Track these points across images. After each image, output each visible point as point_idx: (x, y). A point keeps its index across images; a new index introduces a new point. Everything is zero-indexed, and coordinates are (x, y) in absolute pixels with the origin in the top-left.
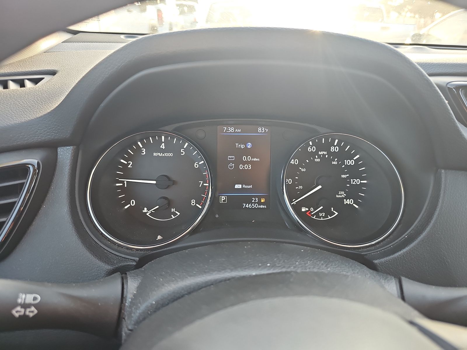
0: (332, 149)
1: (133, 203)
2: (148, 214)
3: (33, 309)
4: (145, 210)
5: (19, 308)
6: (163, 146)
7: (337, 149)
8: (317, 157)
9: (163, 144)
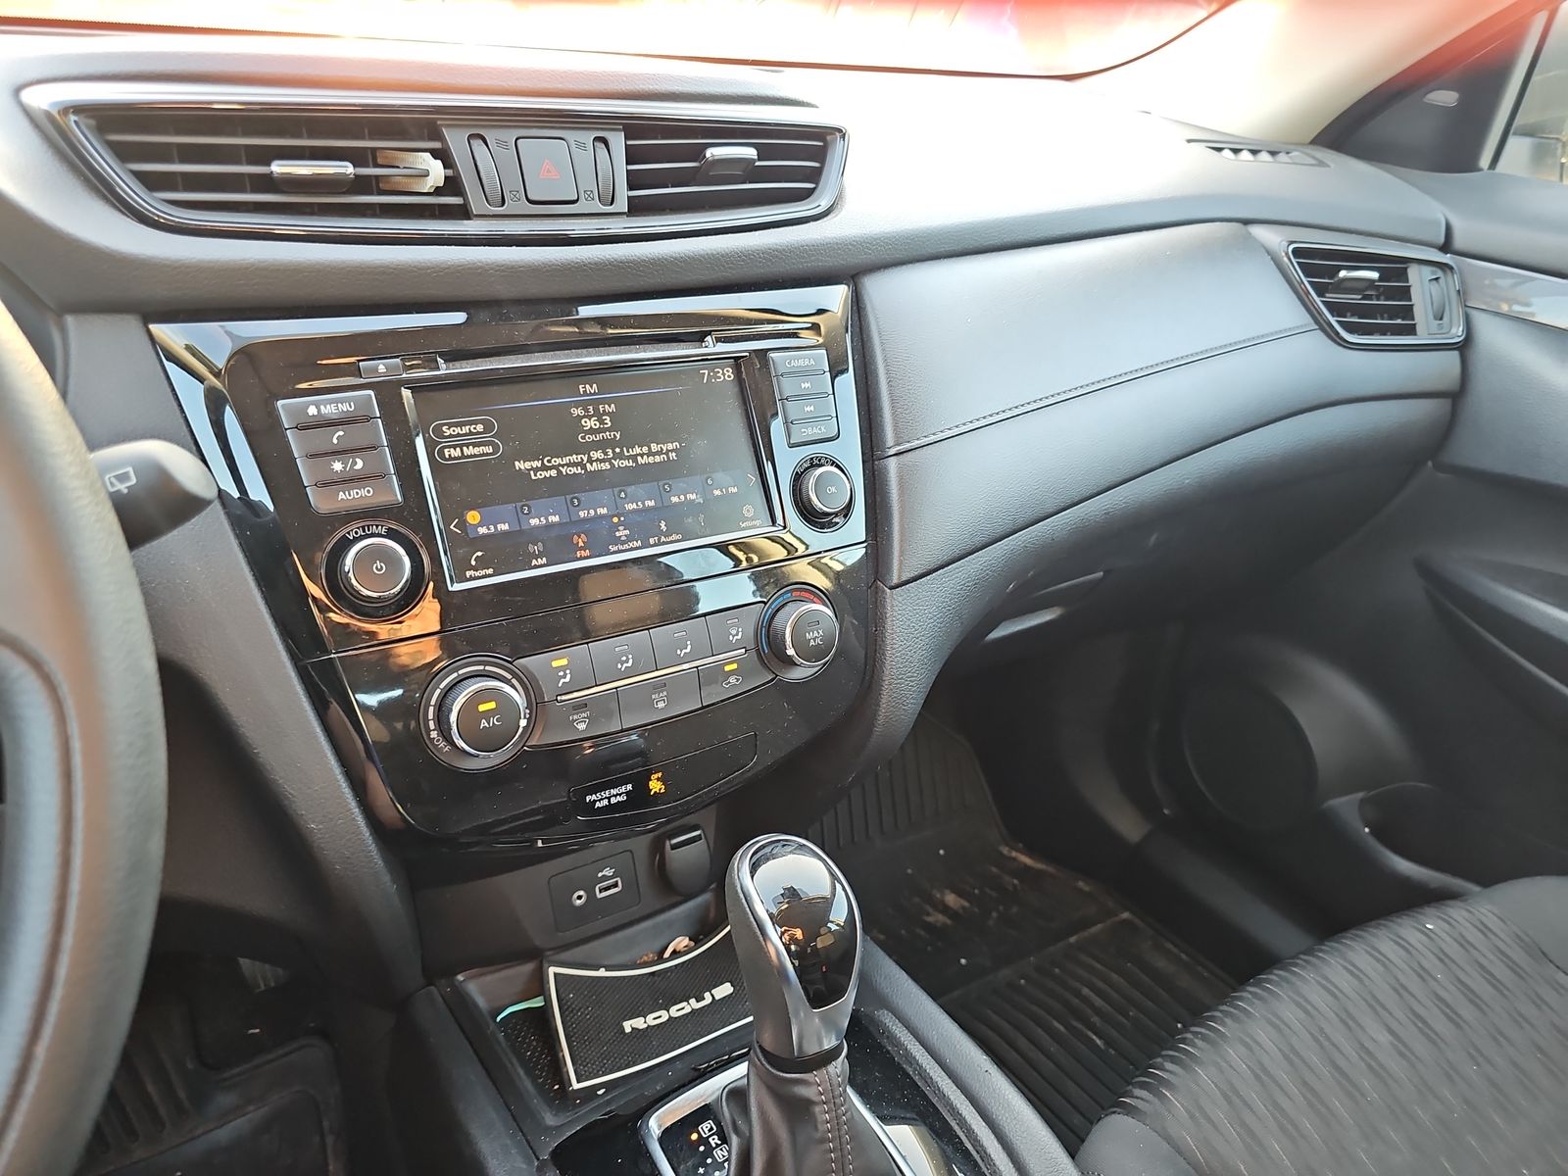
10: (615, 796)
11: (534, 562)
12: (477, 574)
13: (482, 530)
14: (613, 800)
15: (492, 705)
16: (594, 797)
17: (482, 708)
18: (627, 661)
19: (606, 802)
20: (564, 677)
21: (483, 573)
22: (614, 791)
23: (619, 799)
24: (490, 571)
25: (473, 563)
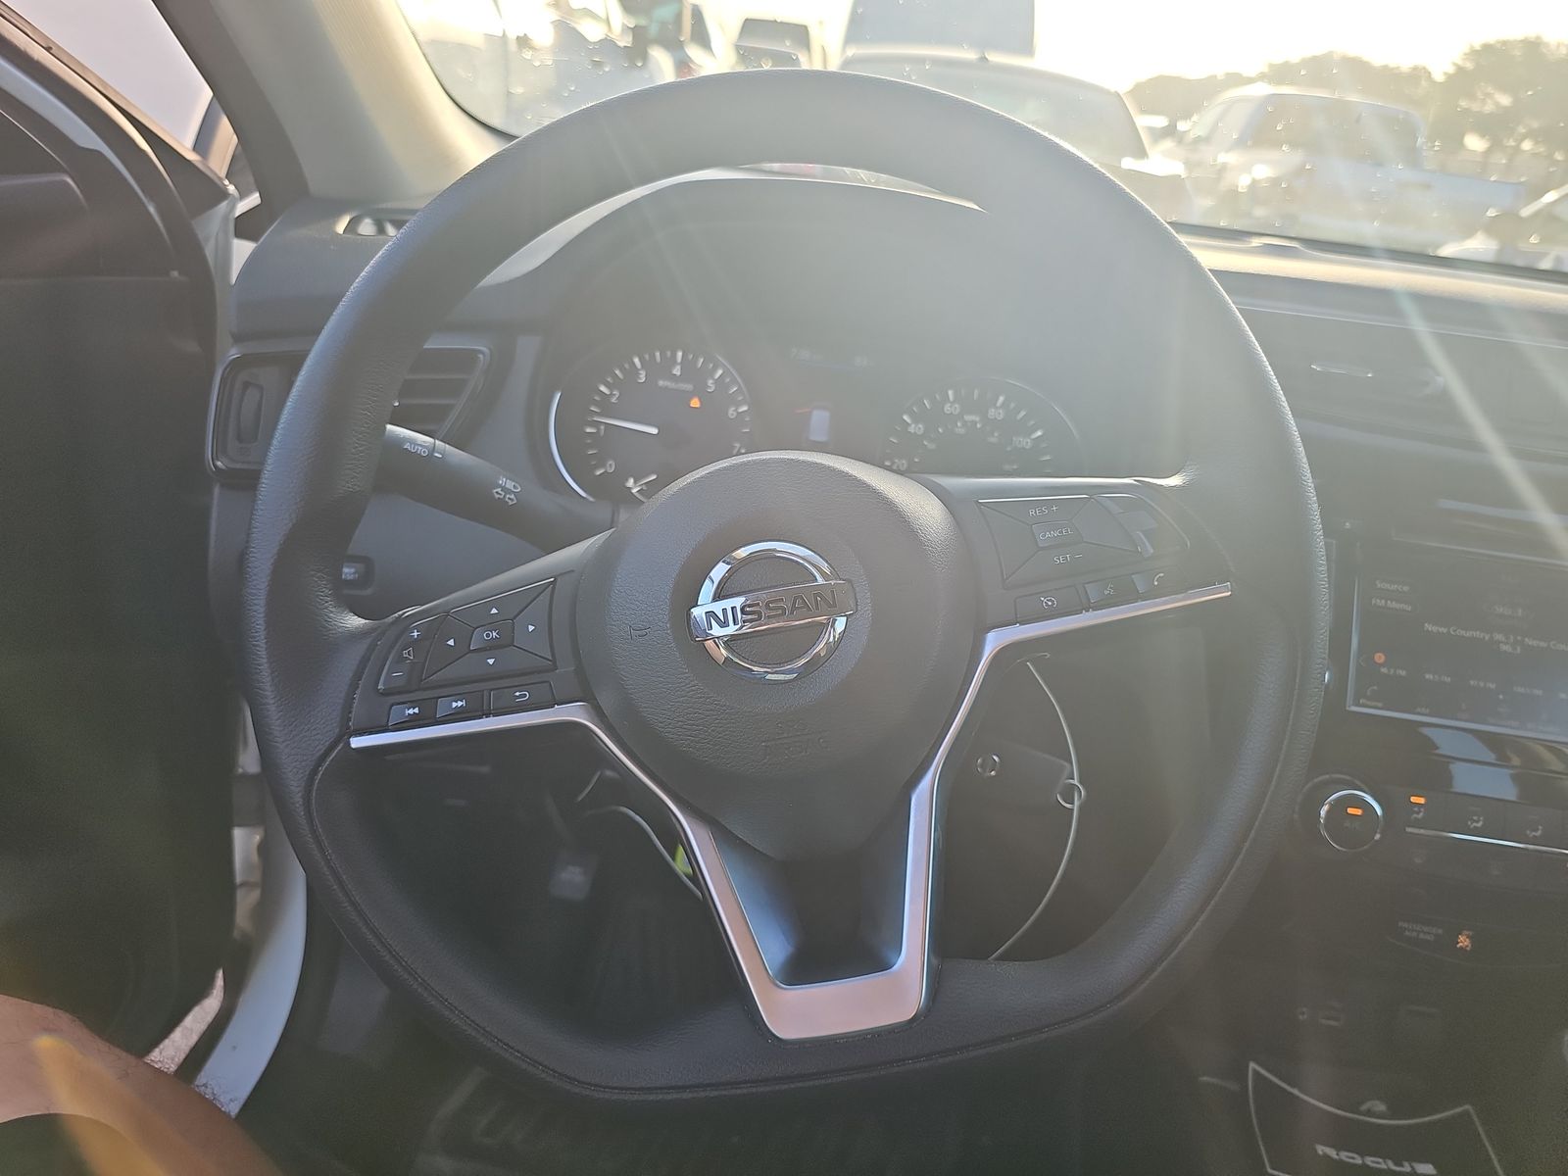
0: (992, 413)
1: (611, 466)
2: (634, 491)
3: (512, 496)
4: (631, 483)
5: (499, 490)
6: (677, 371)
7: (1001, 415)
8: (959, 424)
9: (679, 367)
10: (1425, 933)
11: (1419, 710)
12: (1369, 703)
13: (1384, 670)
14: (1422, 936)
15: (1359, 812)
16: (1406, 925)
17: (1350, 811)
18: (1477, 822)
19: (1414, 934)
20: (1418, 813)
21: (1374, 704)
22: (1426, 929)
23: (1428, 937)
24: (1380, 705)
25: (1369, 693)
